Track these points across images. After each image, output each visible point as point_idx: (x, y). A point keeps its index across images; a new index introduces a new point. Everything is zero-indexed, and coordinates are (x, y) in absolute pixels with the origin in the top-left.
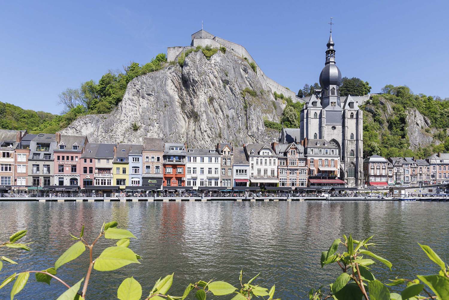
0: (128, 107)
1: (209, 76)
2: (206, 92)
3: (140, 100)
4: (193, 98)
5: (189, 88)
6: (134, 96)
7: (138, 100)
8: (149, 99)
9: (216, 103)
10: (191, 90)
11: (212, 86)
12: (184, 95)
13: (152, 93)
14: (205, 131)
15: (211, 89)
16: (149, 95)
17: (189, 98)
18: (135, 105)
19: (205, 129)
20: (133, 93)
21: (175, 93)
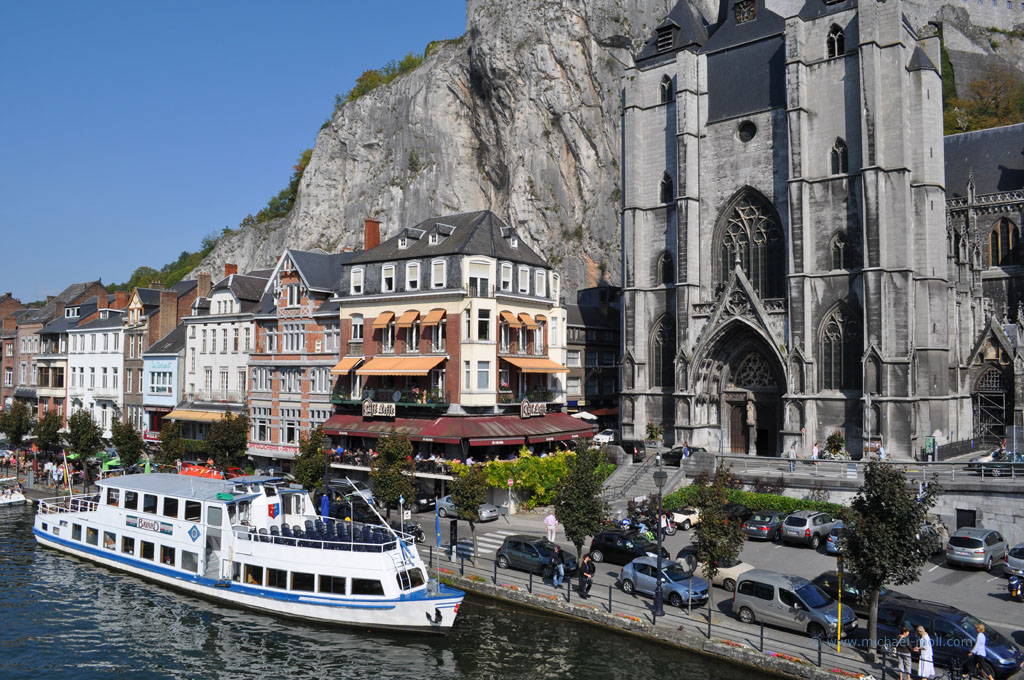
0: (313, 190)
1: (550, 44)
2: (533, 95)
3: (347, 166)
4: (503, 125)
5: (490, 97)
6: (333, 159)
7: (342, 168)
8: (371, 158)
9: (569, 125)
10: (495, 102)
11: (557, 72)
12: (482, 121)
13: (377, 141)
14: (523, 223)
15: (553, 83)
16: (370, 146)
17: (492, 126)
18: (334, 183)
19: (521, 217)
20: (329, 151)
21: (462, 121)
